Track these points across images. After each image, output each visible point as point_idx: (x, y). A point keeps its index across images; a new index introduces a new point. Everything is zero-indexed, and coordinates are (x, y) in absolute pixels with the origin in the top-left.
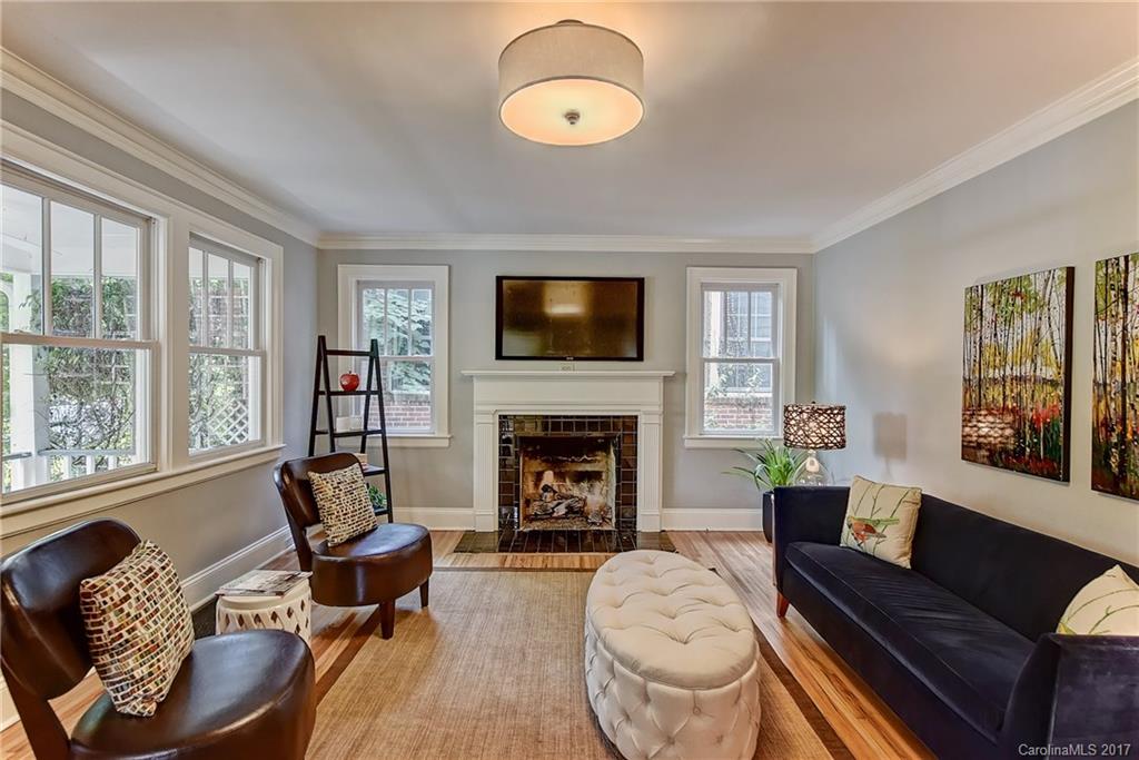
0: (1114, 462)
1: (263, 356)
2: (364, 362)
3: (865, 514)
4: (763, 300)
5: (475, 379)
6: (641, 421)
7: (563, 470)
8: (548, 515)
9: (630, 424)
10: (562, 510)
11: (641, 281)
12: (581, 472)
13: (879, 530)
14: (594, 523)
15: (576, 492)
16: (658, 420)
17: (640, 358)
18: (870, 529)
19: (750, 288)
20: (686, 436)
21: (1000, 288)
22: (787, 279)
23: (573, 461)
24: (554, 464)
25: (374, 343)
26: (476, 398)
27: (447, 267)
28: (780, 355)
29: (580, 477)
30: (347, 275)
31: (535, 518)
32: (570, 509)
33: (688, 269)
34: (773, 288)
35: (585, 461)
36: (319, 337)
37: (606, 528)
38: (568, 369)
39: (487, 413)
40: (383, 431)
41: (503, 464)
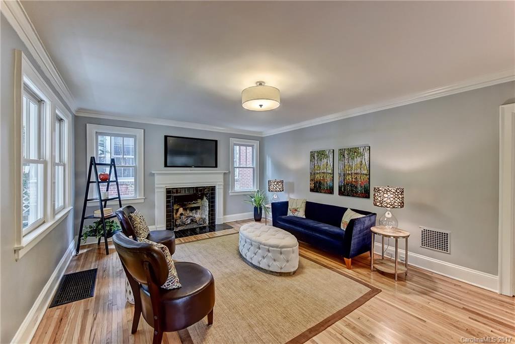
0: (343, 189)
1: (64, 165)
2: (107, 168)
3: (294, 207)
4: (250, 149)
5: (155, 175)
6: (217, 188)
7: (186, 207)
8: (184, 224)
9: (213, 189)
10: (189, 221)
11: (216, 141)
12: (193, 207)
13: (298, 210)
14: (201, 224)
15: (191, 214)
16: (222, 187)
17: (216, 166)
18: (296, 210)
19: (246, 146)
20: (230, 191)
21: (319, 152)
22: (256, 144)
23: (190, 204)
24: (182, 206)
25: (113, 160)
26: (156, 182)
27: (143, 130)
28: (255, 166)
29: (192, 209)
30: (91, 129)
31: (180, 225)
32: (192, 221)
33: (230, 138)
34: (252, 146)
35: (194, 203)
36: (91, 157)
37: (205, 225)
38: (192, 171)
39: (162, 188)
40: (119, 198)
41: (167, 207)
